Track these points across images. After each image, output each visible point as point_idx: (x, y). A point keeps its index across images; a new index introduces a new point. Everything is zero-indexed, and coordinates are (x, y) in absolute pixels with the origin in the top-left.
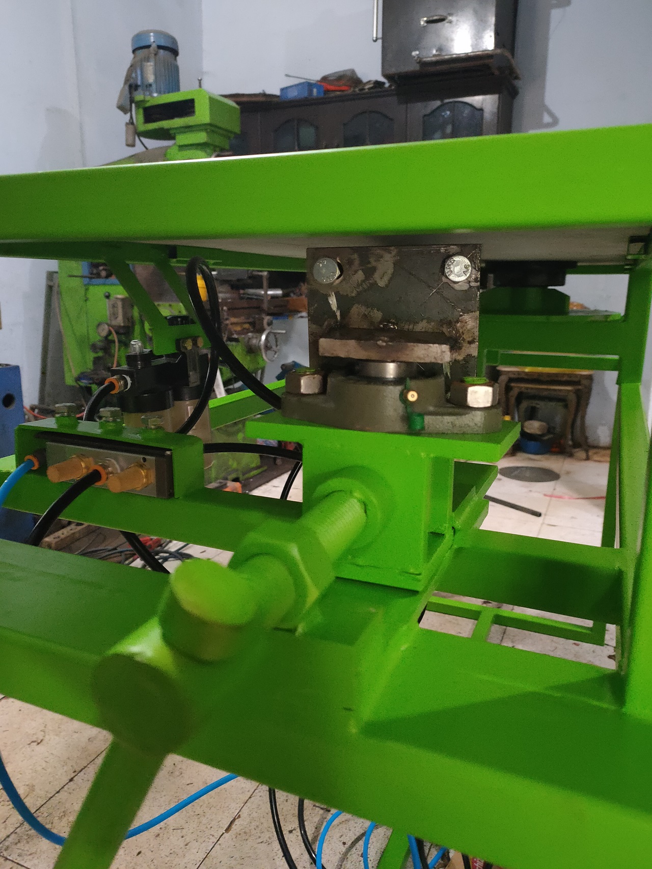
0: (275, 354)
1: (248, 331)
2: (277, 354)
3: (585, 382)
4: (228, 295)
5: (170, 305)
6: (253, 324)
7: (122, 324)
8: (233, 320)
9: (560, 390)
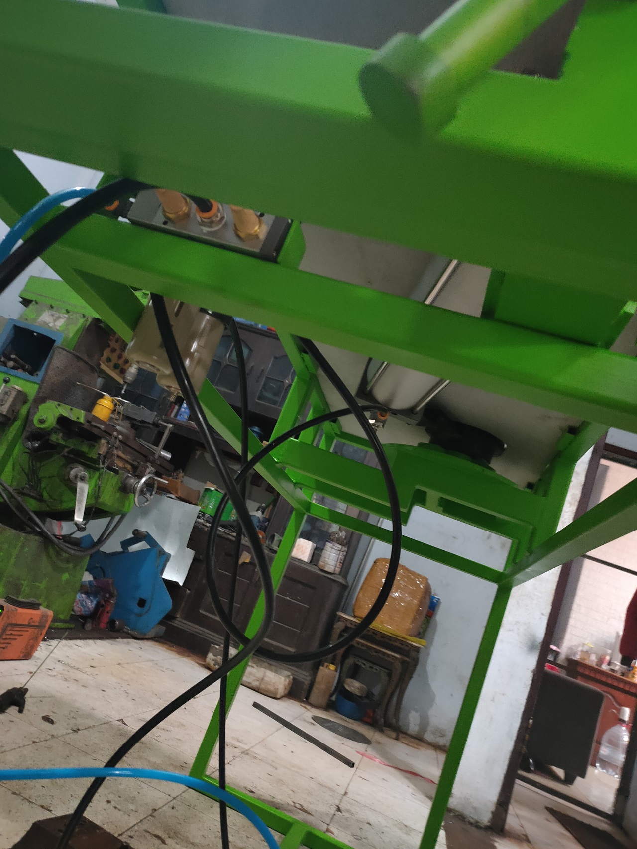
0: (146, 502)
1: (128, 472)
2: (148, 502)
3: (413, 654)
4: (125, 431)
5: (71, 409)
6: (135, 468)
7: (5, 413)
8: (121, 454)
9: (389, 656)
